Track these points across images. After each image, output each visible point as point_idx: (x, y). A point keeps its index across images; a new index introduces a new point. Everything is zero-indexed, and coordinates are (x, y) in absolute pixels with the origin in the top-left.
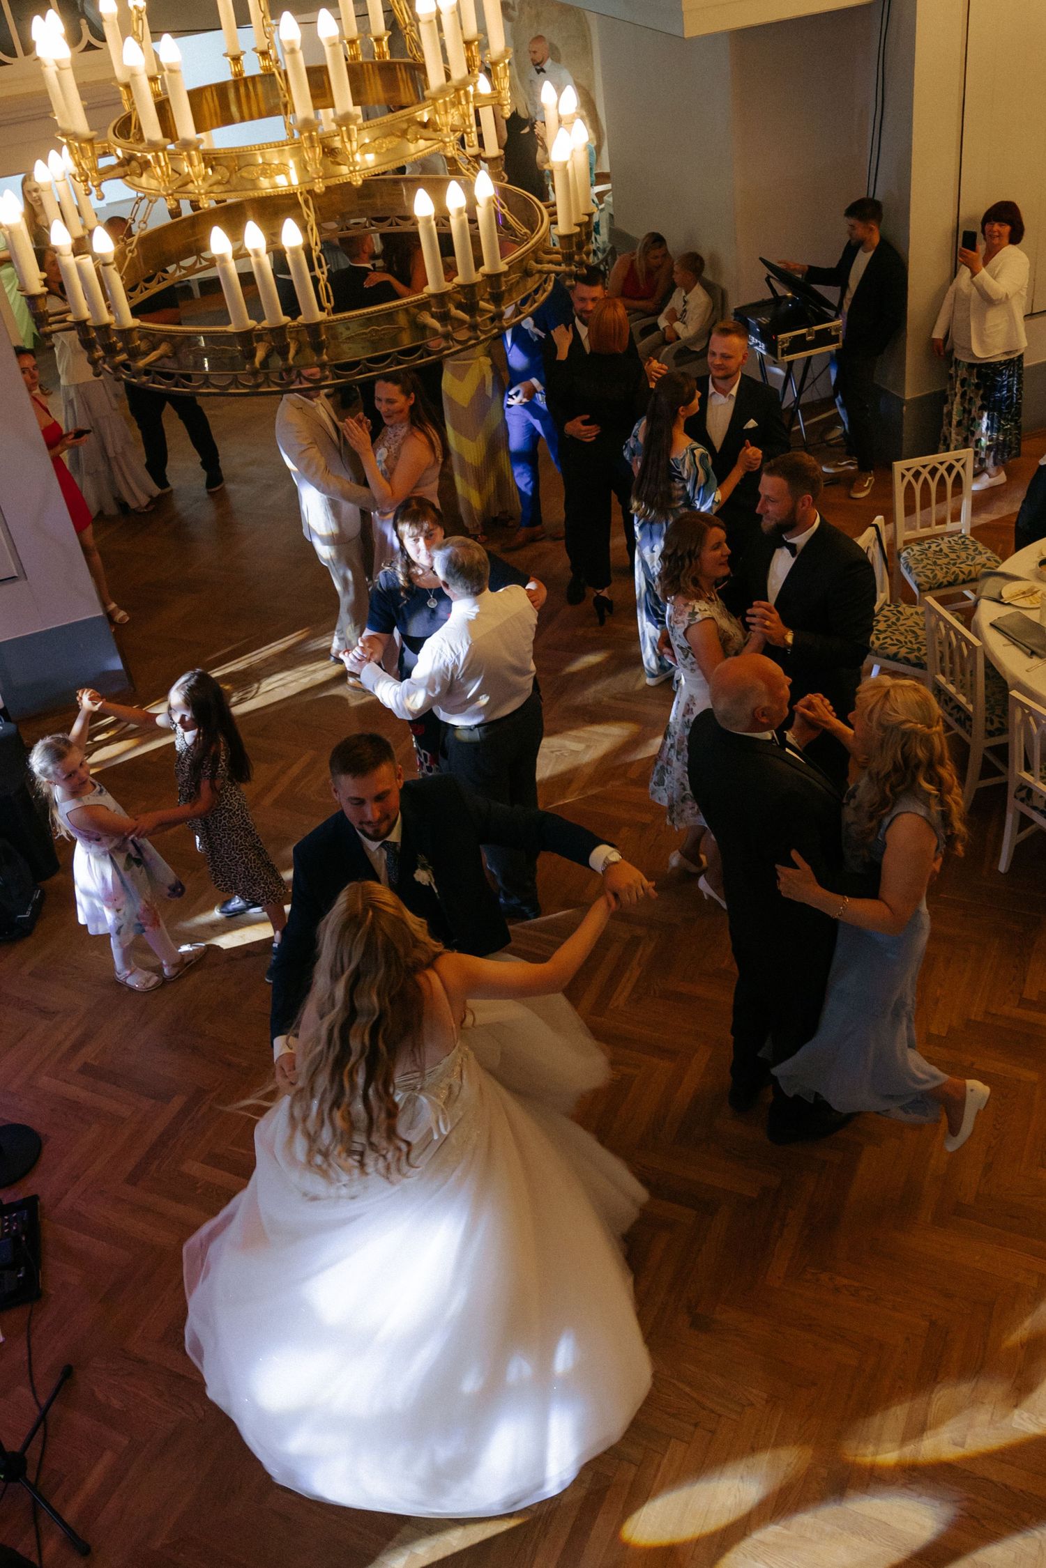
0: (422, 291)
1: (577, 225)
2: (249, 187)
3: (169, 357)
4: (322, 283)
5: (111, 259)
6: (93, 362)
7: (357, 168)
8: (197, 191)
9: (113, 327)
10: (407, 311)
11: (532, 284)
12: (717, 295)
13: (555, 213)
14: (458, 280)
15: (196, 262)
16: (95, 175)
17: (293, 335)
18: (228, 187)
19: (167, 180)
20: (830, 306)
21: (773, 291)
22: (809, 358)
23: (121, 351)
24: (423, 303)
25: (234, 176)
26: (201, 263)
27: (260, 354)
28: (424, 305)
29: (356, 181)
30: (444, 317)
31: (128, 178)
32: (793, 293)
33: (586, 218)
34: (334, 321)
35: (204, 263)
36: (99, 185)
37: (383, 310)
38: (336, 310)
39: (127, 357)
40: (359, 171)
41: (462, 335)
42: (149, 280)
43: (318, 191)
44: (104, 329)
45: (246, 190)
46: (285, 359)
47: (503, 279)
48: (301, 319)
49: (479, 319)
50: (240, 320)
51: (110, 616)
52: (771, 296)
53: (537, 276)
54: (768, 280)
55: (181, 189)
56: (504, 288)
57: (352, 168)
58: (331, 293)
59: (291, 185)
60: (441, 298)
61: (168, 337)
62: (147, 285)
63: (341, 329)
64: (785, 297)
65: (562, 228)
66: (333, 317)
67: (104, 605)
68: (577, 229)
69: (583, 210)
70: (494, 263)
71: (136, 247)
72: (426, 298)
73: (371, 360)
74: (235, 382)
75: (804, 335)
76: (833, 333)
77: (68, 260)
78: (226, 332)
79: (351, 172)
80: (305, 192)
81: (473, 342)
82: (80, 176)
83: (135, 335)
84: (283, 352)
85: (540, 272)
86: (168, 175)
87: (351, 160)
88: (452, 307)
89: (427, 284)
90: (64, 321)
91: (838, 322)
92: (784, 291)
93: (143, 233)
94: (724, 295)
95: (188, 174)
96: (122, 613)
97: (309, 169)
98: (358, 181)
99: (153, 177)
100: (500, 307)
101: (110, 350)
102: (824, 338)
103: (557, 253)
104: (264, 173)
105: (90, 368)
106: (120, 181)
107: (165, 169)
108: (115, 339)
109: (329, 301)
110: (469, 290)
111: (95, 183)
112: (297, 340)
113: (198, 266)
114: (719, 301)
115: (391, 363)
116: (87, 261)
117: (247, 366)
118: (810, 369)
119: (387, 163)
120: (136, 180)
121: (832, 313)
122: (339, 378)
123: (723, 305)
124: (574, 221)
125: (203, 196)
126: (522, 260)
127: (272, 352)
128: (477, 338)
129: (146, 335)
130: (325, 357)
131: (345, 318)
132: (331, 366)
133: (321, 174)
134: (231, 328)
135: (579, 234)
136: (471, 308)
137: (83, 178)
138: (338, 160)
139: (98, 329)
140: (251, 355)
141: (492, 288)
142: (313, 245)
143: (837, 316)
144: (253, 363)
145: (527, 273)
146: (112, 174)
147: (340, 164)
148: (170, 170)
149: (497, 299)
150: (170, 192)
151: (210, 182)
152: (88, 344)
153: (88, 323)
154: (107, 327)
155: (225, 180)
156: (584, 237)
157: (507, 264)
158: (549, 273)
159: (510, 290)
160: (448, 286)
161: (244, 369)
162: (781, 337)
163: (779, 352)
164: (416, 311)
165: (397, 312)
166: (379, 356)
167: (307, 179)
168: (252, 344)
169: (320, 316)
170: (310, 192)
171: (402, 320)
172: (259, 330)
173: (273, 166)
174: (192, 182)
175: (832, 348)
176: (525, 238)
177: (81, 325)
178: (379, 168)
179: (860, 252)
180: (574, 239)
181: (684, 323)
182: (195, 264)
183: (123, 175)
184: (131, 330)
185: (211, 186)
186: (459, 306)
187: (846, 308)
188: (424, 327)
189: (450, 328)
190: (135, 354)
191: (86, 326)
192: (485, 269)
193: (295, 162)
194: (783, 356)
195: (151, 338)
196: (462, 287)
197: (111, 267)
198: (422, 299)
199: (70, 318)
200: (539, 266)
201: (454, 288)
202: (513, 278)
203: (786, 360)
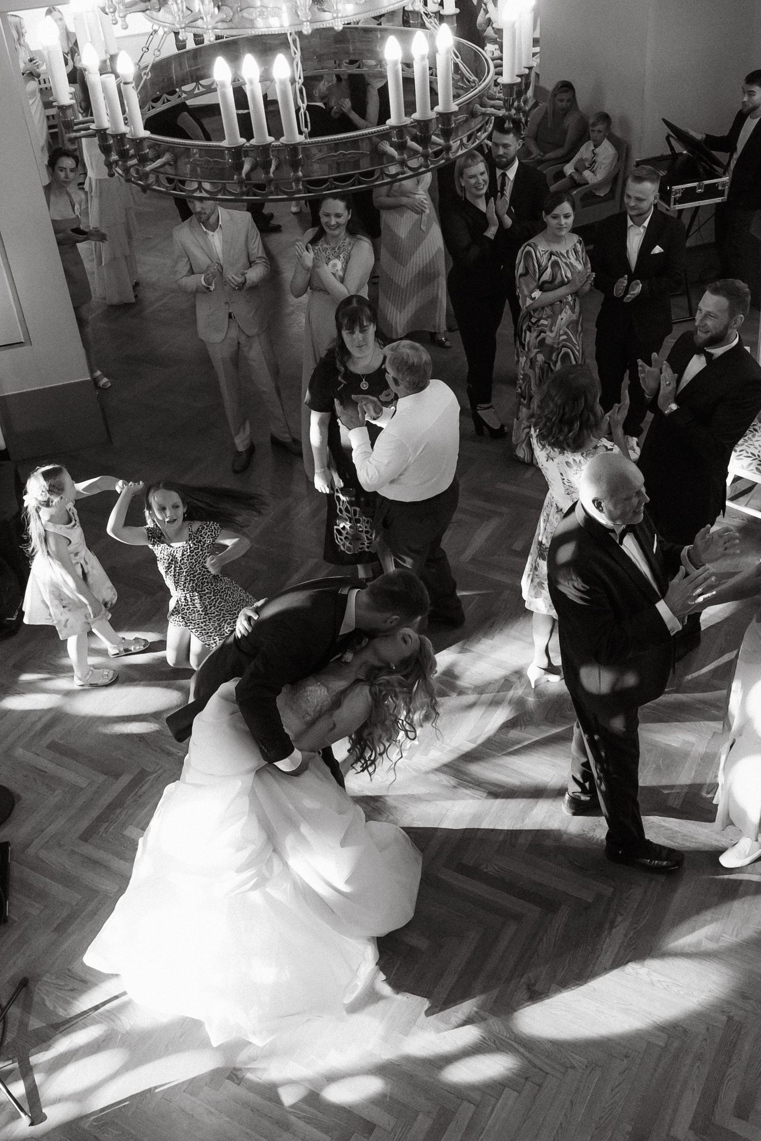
0: (385, 123)
1: (518, 76)
2: (248, 26)
3: (170, 165)
4: (302, 111)
5: (130, 79)
6: (109, 165)
7: (340, 15)
8: (205, 27)
9: (127, 136)
10: (370, 138)
11: (476, 123)
12: (622, 148)
13: (501, 66)
14: (416, 116)
15: (195, 87)
16: (122, 7)
17: (275, 153)
18: (231, 24)
19: (181, 15)
20: (718, 163)
21: (672, 148)
22: (697, 208)
23: (133, 157)
24: (382, 134)
25: (236, 16)
26: (199, 89)
27: (247, 167)
28: (385, 136)
29: (338, 26)
30: (401, 147)
31: (148, 12)
32: (688, 151)
33: (527, 71)
34: (309, 144)
35: (202, 89)
36: (125, 16)
37: (351, 137)
38: (312, 135)
39: (137, 162)
40: (342, 17)
41: (413, 163)
42: (156, 100)
43: (305, 32)
44: (121, 138)
45: (245, 28)
46: (268, 173)
47: (453, 118)
48: (283, 140)
49: (430, 151)
50: (232, 137)
51: (95, 381)
52: (669, 153)
53: (480, 118)
54: (668, 138)
55: (190, 24)
56: (453, 125)
57: (335, 15)
58: (309, 120)
59: (282, 26)
60: (401, 130)
61: (171, 148)
62: (154, 104)
63: (314, 151)
64: (682, 154)
65: (505, 79)
66: (309, 140)
67: (92, 371)
68: (519, 80)
69: (525, 64)
70: (447, 103)
71: (150, 71)
72: (387, 130)
73: (336, 179)
74: (224, 190)
75: (694, 188)
76: (720, 188)
77: (94, 78)
78: (219, 146)
79: (334, 18)
80: (294, 33)
81: (423, 169)
82: (109, 8)
83: (146, 144)
84: (266, 166)
85: (484, 114)
86: (183, 11)
87: (335, 8)
88: (408, 139)
89: (389, 117)
90: (89, 129)
91: (726, 179)
92: (680, 149)
93: (157, 59)
94: (628, 150)
95: (199, 11)
96: (105, 380)
97: (299, 13)
98: (339, 27)
99: (171, 13)
100: (449, 141)
101: (124, 155)
102: (712, 191)
103: (499, 99)
104: (261, 14)
105: (106, 170)
106: (141, 14)
107: (180, 6)
108: (128, 146)
109: (306, 126)
110: (424, 125)
111: (121, 15)
112: (277, 157)
113: (196, 91)
114: (624, 155)
115: (354, 182)
116: (111, 80)
117: (235, 177)
118: (697, 218)
119: (364, 12)
120: (154, 13)
121: (720, 170)
122: (309, 192)
123: (627, 156)
124: (517, 72)
125: (210, 31)
126: (469, 103)
127: (256, 166)
128: (427, 166)
129: (155, 145)
130: (300, 174)
131: (319, 142)
132: (303, 181)
133: (309, 18)
134: (225, 144)
135: (519, 84)
136: (424, 140)
137: (111, 10)
138: (325, 7)
139: (114, 136)
140: (239, 167)
141: (443, 125)
142: (297, 79)
143: (724, 174)
144: (240, 174)
145: (473, 115)
146: (134, 8)
147: (324, 11)
148: (185, 8)
149: (447, 134)
150: (183, 25)
151: (217, 19)
152: (106, 149)
153: (108, 132)
154: (123, 135)
155: (229, 19)
156: (524, 87)
157: (458, 105)
158: (490, 115)
159: (457, 128)
160: (407, 121)
161: (233, 179)
162: (675, 188)
163: (672, 200)
164: (377, 140)
165: (362, 139)
166: (344, 176)
167: (297, 22)
168: (241, 158)
169: (300, 138)
170: (300, 34)
171: (365, 148)
172: (247, 147)
173: (269, 9)
174: (202, 18)
175: (718, 200)
176: (474, 85)
177: (102, 134)
178: (355, 17)
179: (749, 119)
180: (515, 89)
181: (593, 172)
182: (194, 89)
183: (144, 9)
184: (142, 140)
185: (217, 23)
186: (414, 139)
187: (732, 166)
188: (385, 153)
189: (405, 156)
190: (143, 160)
191: (105, 133)
192: (439, 108)
193: (288, 7)
194: (675, 204)
195: (157, 148)
196: (418, 121)
197: (130, 87)
198: (384, 130)
199: (93, 126)
200: (483, 109)
201: (412, 123)
202: (460, 118)
203: (677, 208)
